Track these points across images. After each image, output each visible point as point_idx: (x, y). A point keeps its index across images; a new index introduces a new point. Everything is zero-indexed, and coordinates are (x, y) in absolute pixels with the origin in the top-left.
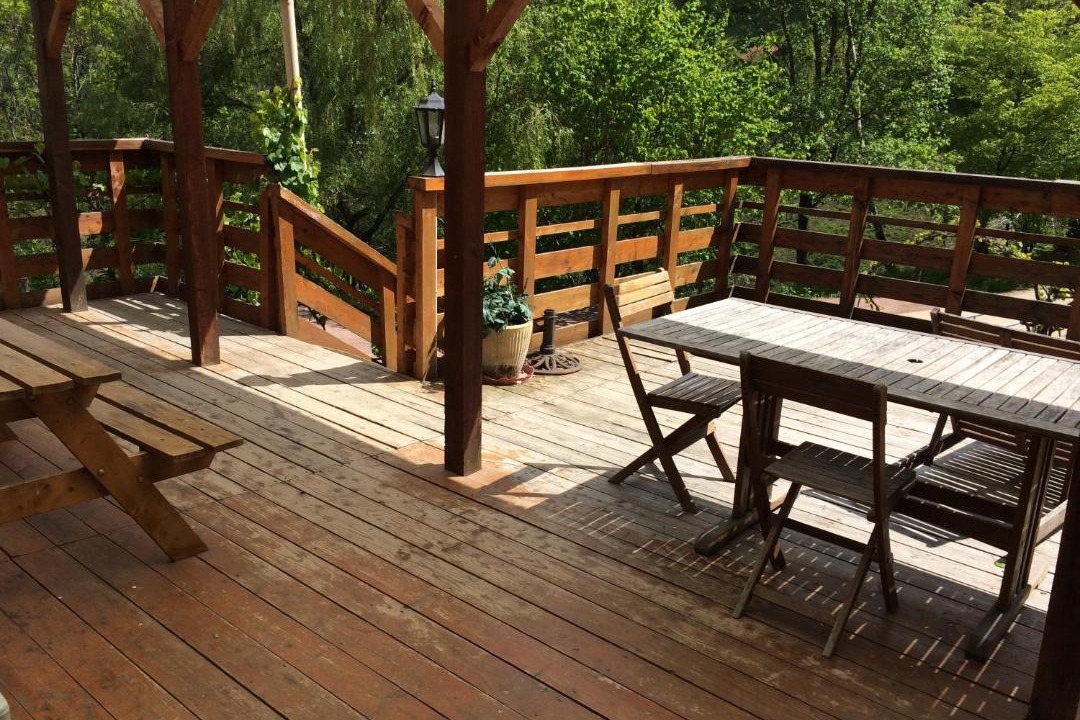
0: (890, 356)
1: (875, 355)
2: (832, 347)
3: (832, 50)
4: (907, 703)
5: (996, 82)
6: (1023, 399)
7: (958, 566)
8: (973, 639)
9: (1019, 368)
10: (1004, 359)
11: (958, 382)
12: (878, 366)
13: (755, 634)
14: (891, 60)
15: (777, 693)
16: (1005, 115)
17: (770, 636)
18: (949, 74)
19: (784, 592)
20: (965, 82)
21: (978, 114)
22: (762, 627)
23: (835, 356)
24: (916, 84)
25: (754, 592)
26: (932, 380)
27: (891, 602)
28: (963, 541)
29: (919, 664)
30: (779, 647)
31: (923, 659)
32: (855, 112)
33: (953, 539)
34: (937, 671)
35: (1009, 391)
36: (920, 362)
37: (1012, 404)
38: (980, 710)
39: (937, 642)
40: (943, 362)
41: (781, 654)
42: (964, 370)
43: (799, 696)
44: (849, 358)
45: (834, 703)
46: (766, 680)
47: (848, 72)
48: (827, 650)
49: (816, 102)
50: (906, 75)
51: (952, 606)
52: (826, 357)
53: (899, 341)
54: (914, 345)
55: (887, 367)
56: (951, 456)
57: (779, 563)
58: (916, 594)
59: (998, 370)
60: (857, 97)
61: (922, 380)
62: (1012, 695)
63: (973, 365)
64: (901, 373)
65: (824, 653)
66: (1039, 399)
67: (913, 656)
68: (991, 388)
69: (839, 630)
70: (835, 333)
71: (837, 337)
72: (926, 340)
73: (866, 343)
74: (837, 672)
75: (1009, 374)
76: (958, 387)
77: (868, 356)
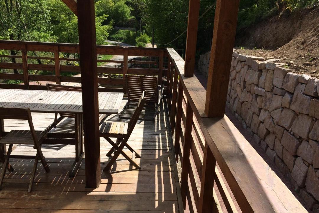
0: (34, 99)
1: (29, 99)
2: (15, 99)
3: (11, 4)
4: (54, 196)
5: (63, 16)
6: (70, 105)
7: (66, 153)
8: (70, 171)
9: (69, 96)
10: (66, 94)
11: (53, 103)
12: (30, 102)
13: (5, 194)
14: (31, 8)
15: (14, 209)
16: (67, 25)
17: (11, 193)
18: (49, 13)
19: (14, 178)
20: (54, 15)
21: (60, 25)
22: (7, 191)
23: (16, 102)
24: (40, 16)
25: (3, 182)
26: (46, 104)
27: (47, 169)
28: (67, 146)
29: (57, 184)
30: (14, 195)
31: (58, 182)
32: (23, 23)
33: (64, 146)
34: (62, 184)
35: (67, 103)
36: (43, 99)
37: (67, 107)
38: (74, 190)
39: (61, 176)
40: (49, 98)
41: (15, 197)
42: (55, 99)
43: (22, 207)
44: (20, 102)
45: (33, 205)
46: (10, 207)
47: (18, 11)
48: (29, 191)
49: (9, 20)
50: (36, 12)
51: (65, 165)
52: (13, 102)
53: (36, 94)
54: (41, 94)
55: (33, 103)
56: (62, 123)
57: (11, 170)
58: (54, 165)
59: (64, 98)
60: (23, 19)
61: (43, 104)
62: (82, 182)
63: (58, 97)
64: (37, 104)
65: (28, 192)
66: (74, 104)
67: (55, 183)
68: (62, 103)
69: (32, 183)
70: (16, 95)
71: (17, 96)
72: (44, 93)
73: (26, 96)
74: (33, 196)
75: (67, 99)
76: (53, 104)
77: (26, 100)
